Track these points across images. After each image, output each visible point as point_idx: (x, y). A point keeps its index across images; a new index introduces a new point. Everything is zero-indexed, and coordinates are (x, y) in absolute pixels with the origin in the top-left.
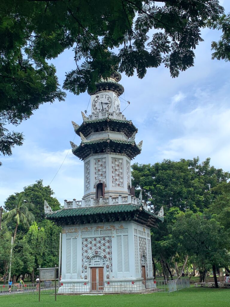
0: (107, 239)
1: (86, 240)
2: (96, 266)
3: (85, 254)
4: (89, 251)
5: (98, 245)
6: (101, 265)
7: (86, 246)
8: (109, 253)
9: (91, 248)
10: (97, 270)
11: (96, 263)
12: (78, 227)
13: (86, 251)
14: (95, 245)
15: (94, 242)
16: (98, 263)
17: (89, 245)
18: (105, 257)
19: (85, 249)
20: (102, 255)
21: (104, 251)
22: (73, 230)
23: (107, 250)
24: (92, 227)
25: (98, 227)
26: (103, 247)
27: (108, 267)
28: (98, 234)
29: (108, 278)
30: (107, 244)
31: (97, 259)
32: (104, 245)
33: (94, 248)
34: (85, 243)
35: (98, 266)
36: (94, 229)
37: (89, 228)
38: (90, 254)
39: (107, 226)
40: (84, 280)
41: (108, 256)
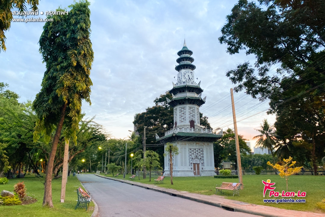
0: (201, 150)
1: (191, 149)
2: (196, 163)
3: (190, 157)
4: (192, 155)
5: (197, 152)
6: (198, 163)
7: (191, 152)
8: (202, 157)
9: (193, 154)
10: (196, 165)
11: (196, 161)
12: (186, 142)
13: (191, 155)
14: (195, 152)
15: (194, 151)
16: (197, 161)
17: (192, 152)
18: (201, 159)
19: (190, 154)
20: (199, 157)
21: (200, 155)
22: (184, 144)
23: (201, 155)
24: (193, 143)
25: (196, 144)
26: (199, 154)
27: (202, 164)
28: (197, 147)
29: (202, 169)
30: (201, 152)
31: (196, 159)
32: (200, 153)
33: (195, 154)
34: (190, 151)
35: (197, 163)
36: (195, 144)
37: (192, 144)
38: (193, 156)
39: (201, 143)
40: (190, 170)
41: (202, 158)
